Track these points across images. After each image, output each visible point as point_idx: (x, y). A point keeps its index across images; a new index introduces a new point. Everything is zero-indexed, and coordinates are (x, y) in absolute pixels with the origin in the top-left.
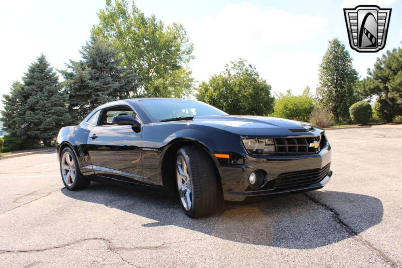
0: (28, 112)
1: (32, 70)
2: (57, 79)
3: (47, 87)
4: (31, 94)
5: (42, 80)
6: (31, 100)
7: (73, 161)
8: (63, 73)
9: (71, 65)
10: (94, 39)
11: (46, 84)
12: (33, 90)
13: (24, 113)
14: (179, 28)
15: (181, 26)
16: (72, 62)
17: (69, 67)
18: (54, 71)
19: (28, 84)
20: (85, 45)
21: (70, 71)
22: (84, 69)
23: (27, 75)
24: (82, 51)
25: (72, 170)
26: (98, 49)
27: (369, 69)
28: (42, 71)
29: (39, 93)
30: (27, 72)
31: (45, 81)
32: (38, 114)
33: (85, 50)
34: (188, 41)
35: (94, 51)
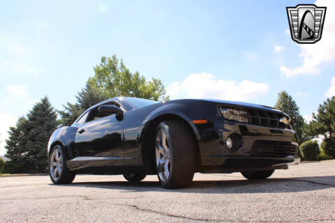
0: (29, 142)
1: (36, 109)
2: (55, 117)
3: (47, 122)
4: (33, 128)
5: (43, 116)
6: (32, 131)
7: (61, 156)
8: (61, 113)
9: (68, 106)
10: (89, 87)
11: (47, 120)
12: (35, 124)
13: (26, 142)
14: (157, 83)
15: (160, 82)
16: (69, 104)
17: (67, 109)
18: (54, 110)
19: (31, 119)
20: (81, 92)
21: (66, 112)
22: (78, 110)
23: (31, 112)
24: (78, 96)
25: (60, 165)
26: (91, 95)
27: (314, 114)
28: (44, 110)
29: (40, 127)
30: (32, 110)
31: (46, 117)
32: (37, 144)
33: (81, 96)
34: (164, 94)
35: (88, 96)
